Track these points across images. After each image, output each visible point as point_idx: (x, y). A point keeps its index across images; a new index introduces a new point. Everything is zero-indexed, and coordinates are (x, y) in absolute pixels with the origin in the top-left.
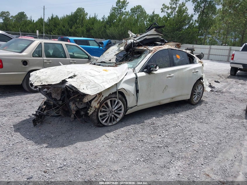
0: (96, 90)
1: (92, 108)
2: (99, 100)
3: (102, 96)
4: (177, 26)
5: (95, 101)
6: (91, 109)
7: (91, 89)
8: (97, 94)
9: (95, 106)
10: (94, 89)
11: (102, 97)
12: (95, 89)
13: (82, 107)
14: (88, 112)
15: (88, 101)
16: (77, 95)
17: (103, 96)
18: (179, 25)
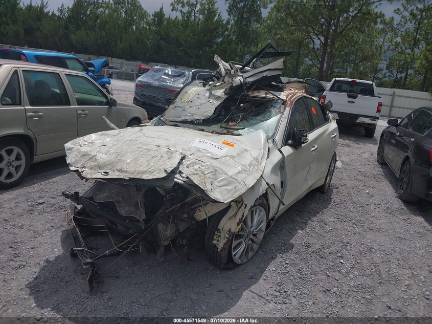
0: (230, 190)
1: (220, 233)
2: (239, 216)
3: (244, 205)
4: (205, 38)
5: (230, 218)
6: (219, 236)
7: (221, 188)
8: (232, 201)
9: (230, 230)
10: (227, 189)
11: (245, 208)
12: (229, 188)
13: (184, 229)
14: (215, 242)
15: (206, 217)
16: (179, 205)
17: (246, 205)
18: (208, 36)
